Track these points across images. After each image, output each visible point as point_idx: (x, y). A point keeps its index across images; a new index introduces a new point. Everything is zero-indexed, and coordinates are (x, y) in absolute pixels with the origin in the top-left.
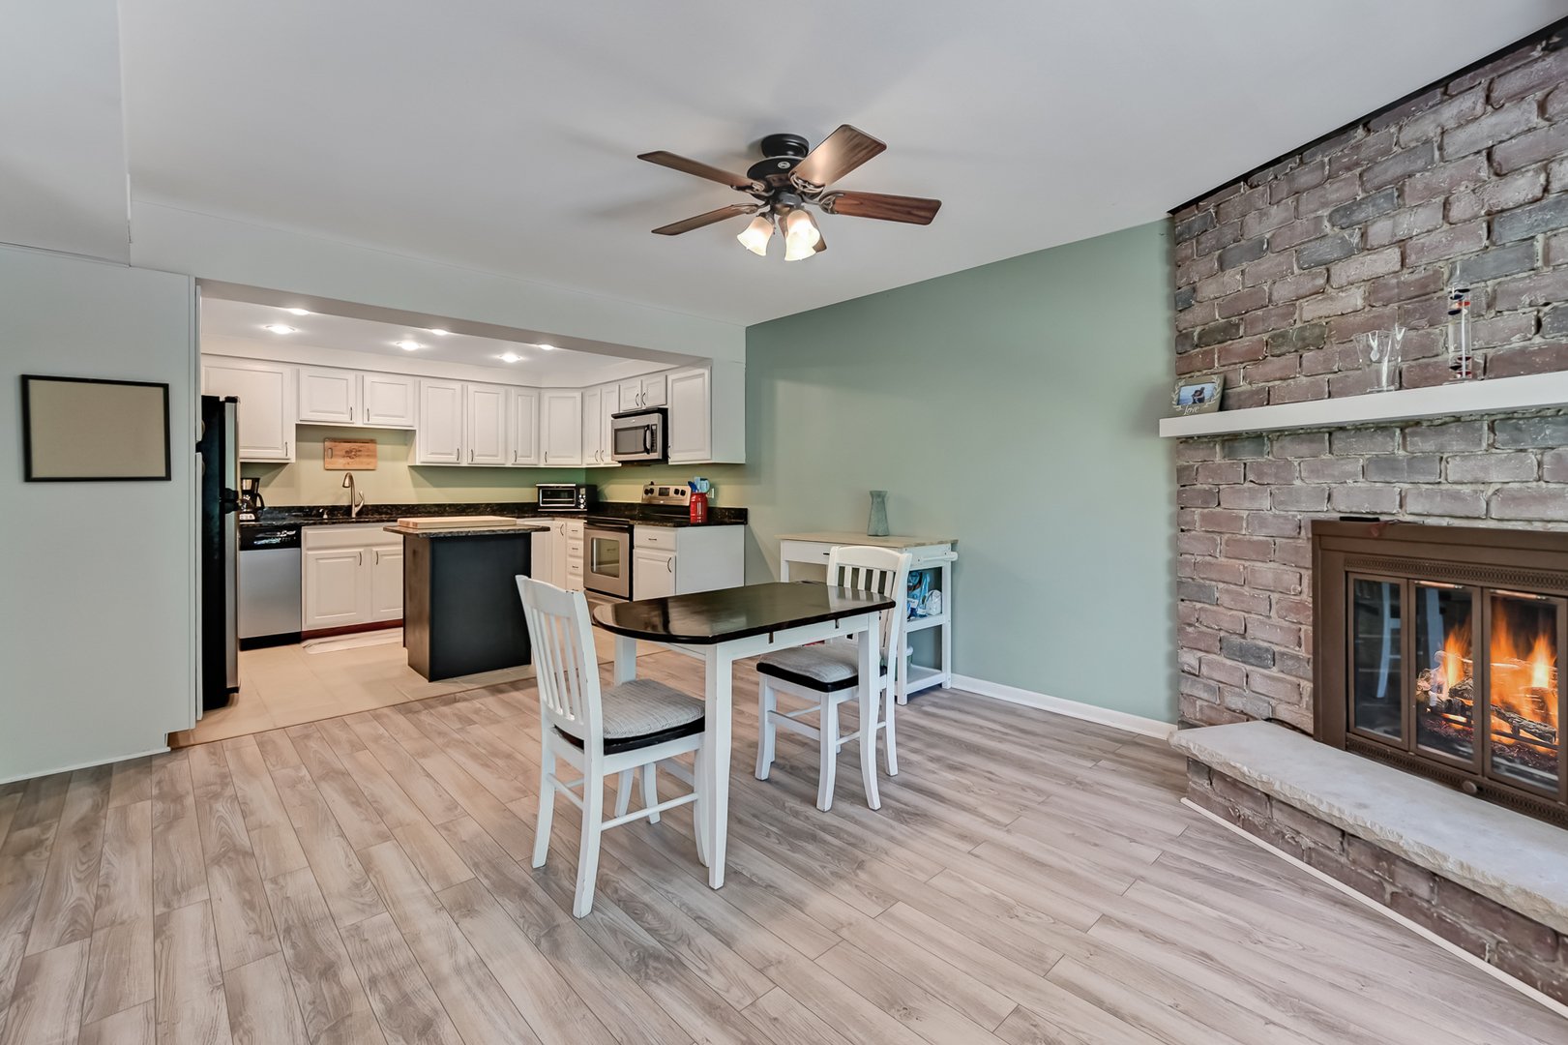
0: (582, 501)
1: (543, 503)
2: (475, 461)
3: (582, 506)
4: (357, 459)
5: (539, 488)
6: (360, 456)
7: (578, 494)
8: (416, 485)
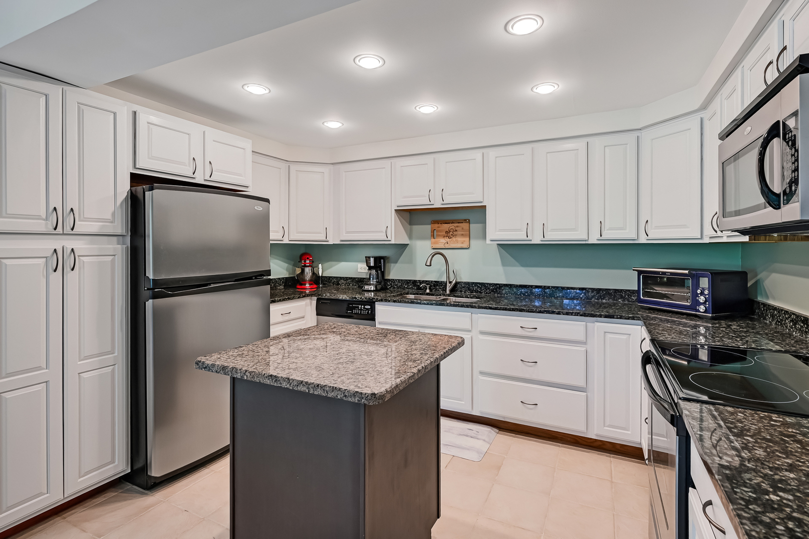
0: (702, 299)
1: (646, 294)
2: (547, 238)
3: (702, 308)
4: (454, 239)
5: (640, 273)
6: (456, 235)
7: (697, 285)
8: (504, 264)
